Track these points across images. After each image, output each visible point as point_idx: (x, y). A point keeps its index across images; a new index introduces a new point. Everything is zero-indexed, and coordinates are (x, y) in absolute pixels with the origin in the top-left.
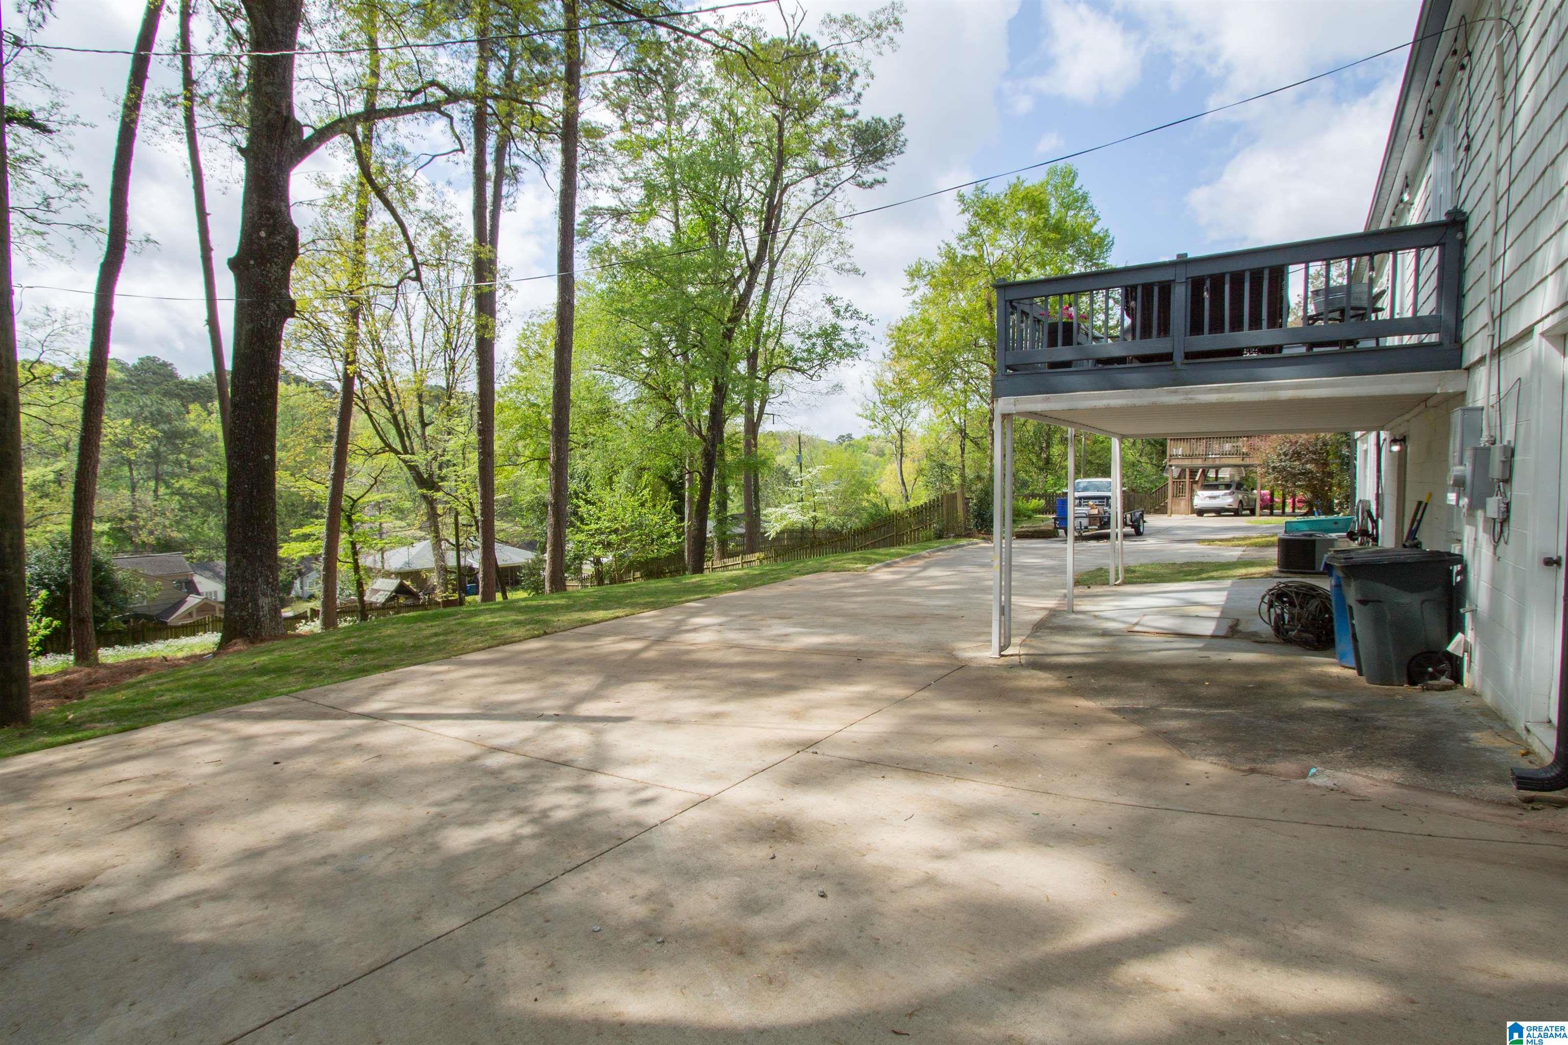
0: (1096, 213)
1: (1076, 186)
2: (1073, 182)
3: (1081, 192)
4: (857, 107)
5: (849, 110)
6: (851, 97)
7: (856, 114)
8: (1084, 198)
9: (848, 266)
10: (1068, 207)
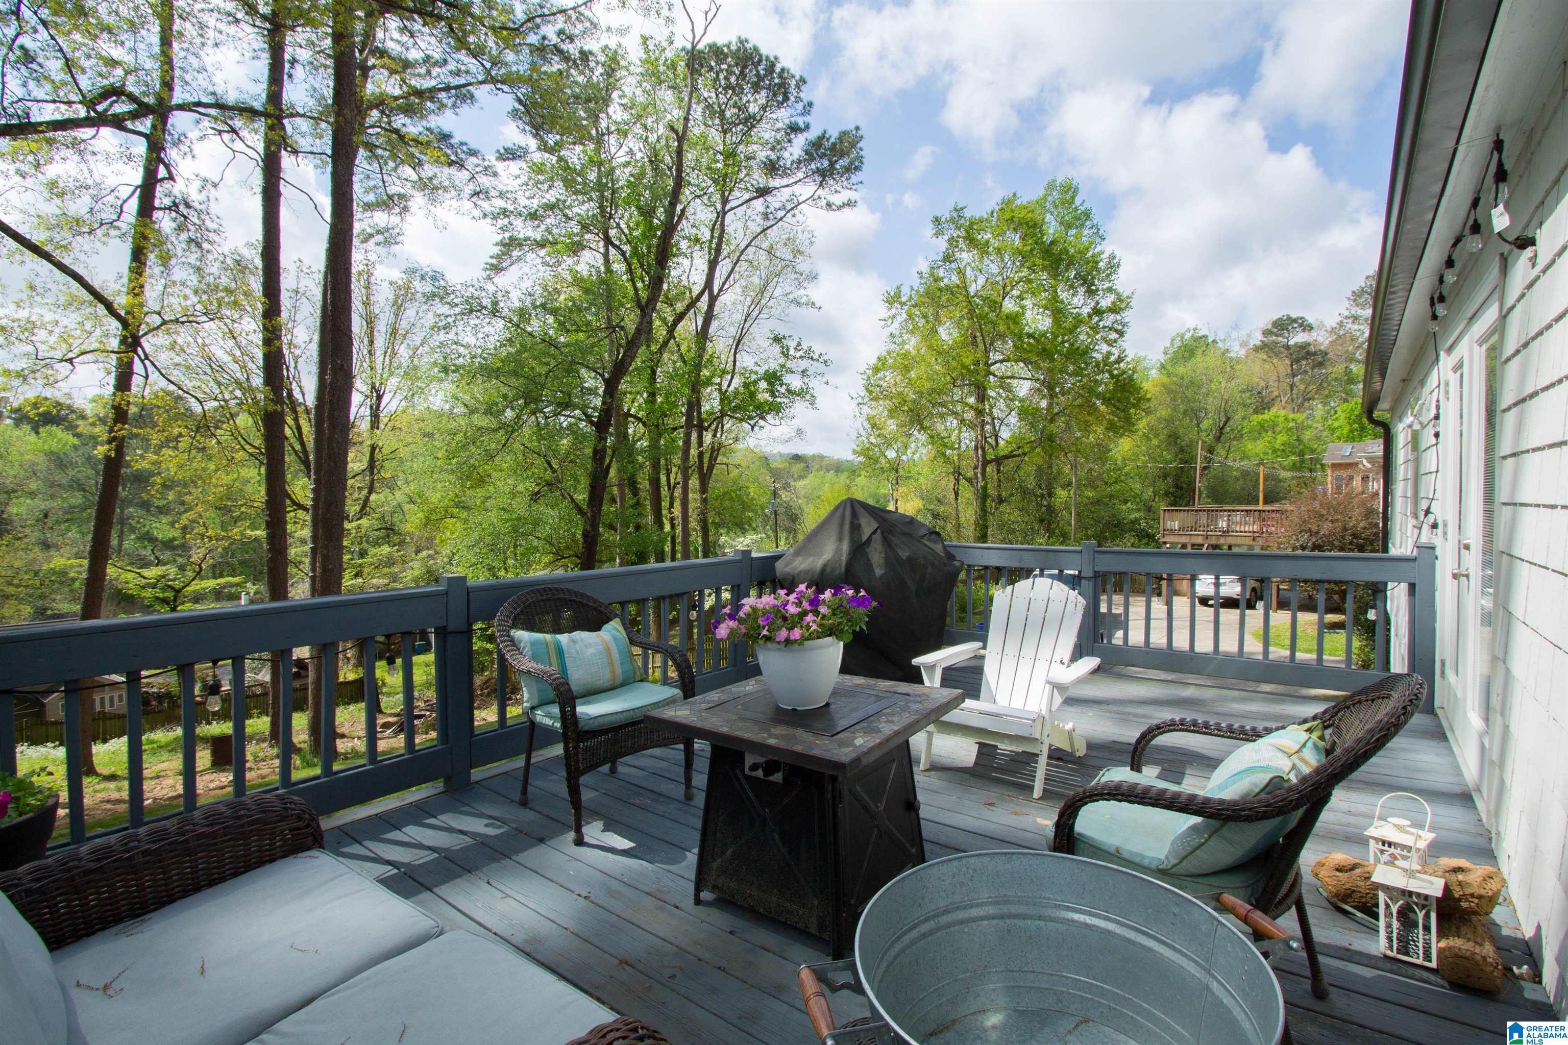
0: (1101, 232)
1: (1078, 201)
2: (1073, 198)
3: (1083, 208)
4: (807, 119)
5: (801, 121)
6: (800, 106)
7: (807, 127)
8: (1087, 215)
9: (804, 300)
10: (1069, 226)
